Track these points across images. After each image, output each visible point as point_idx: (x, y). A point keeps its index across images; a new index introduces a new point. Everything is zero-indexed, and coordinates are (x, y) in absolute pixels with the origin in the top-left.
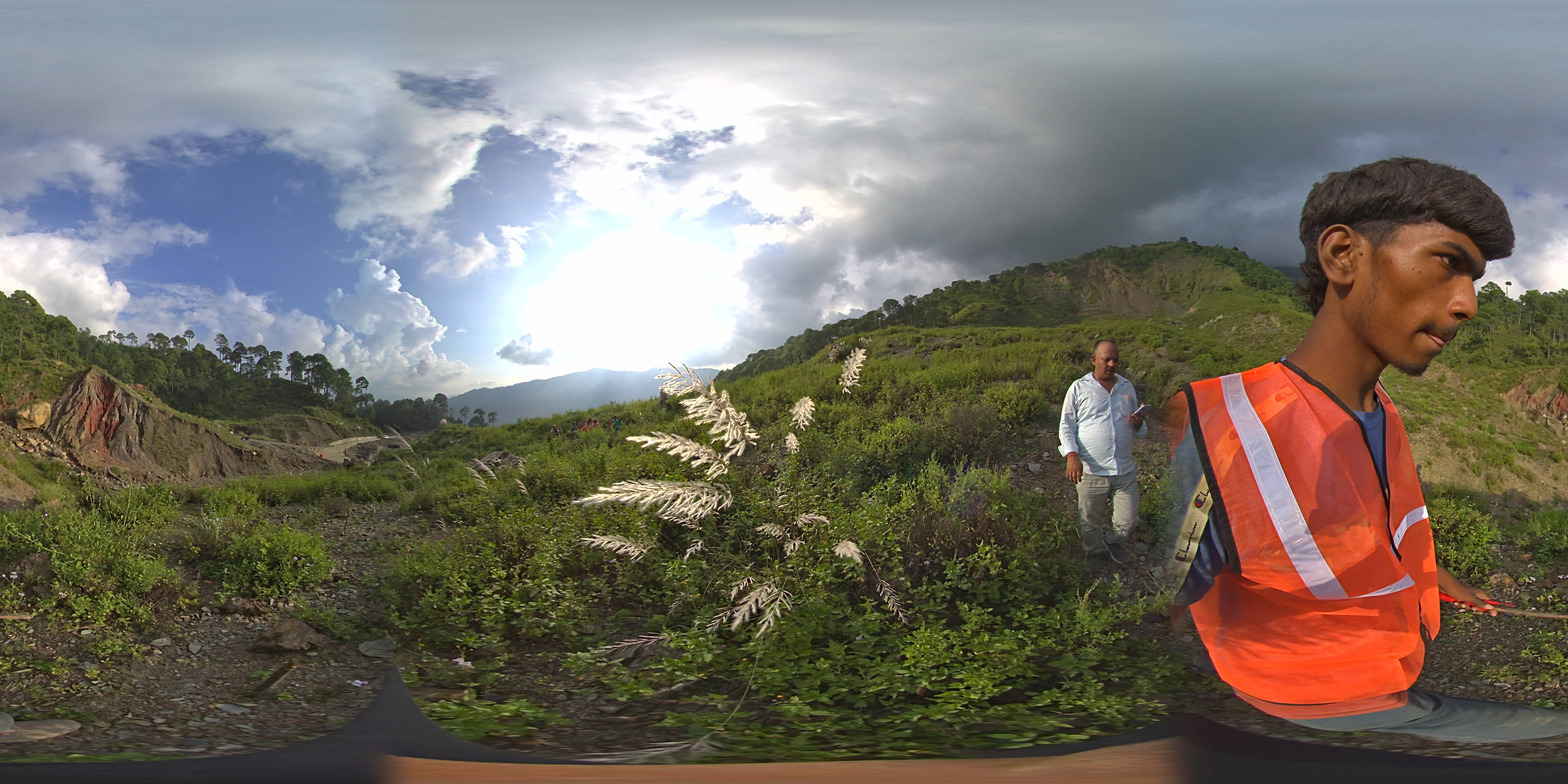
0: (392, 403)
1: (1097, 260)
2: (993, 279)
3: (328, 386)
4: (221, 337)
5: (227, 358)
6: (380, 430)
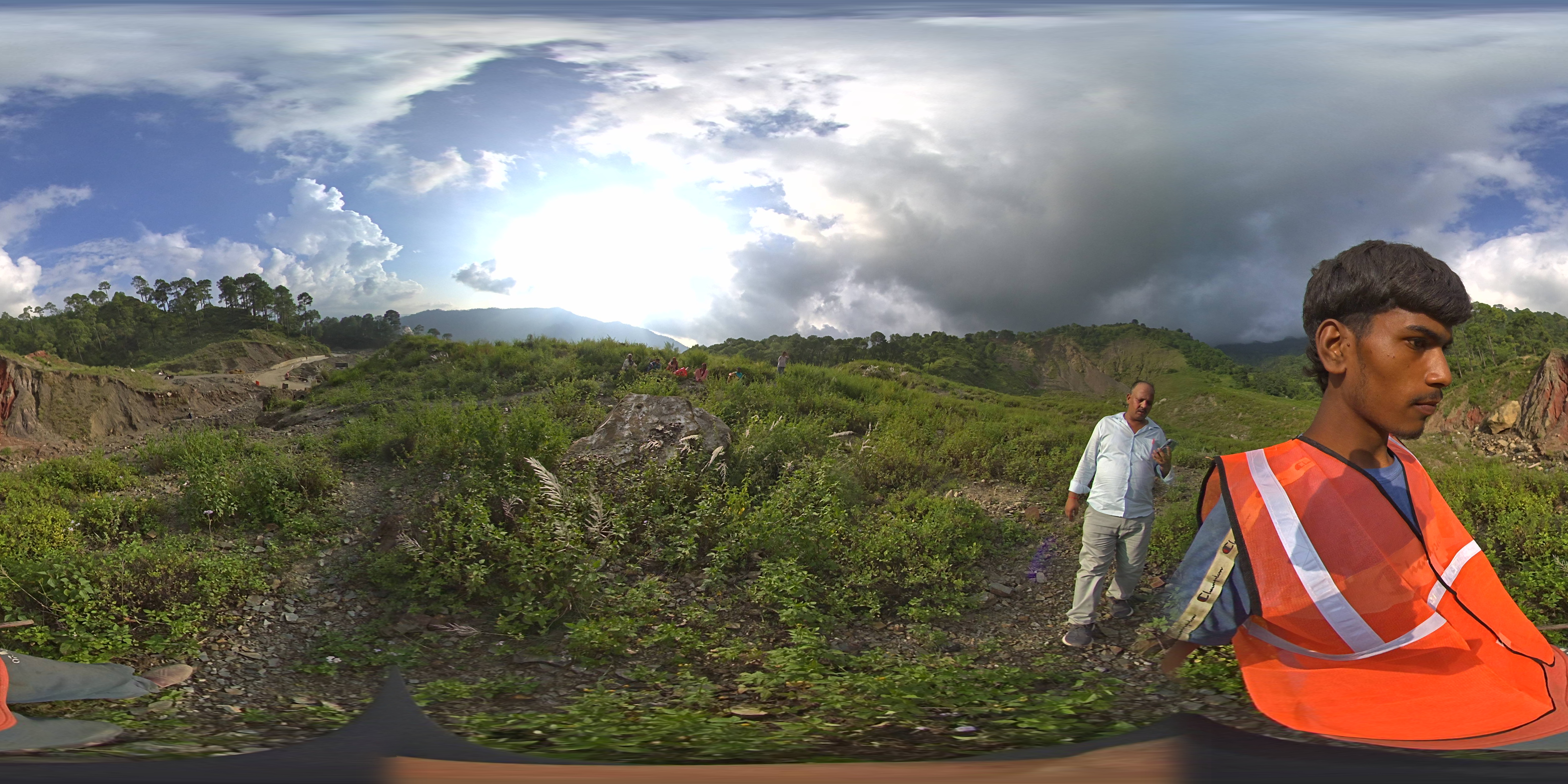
0: (340, 320)
1: (1061, 336)
2: (968, 338)
3: (269, 307)
4: (139, 278)
5: (150, 299)
6: (328, 349)
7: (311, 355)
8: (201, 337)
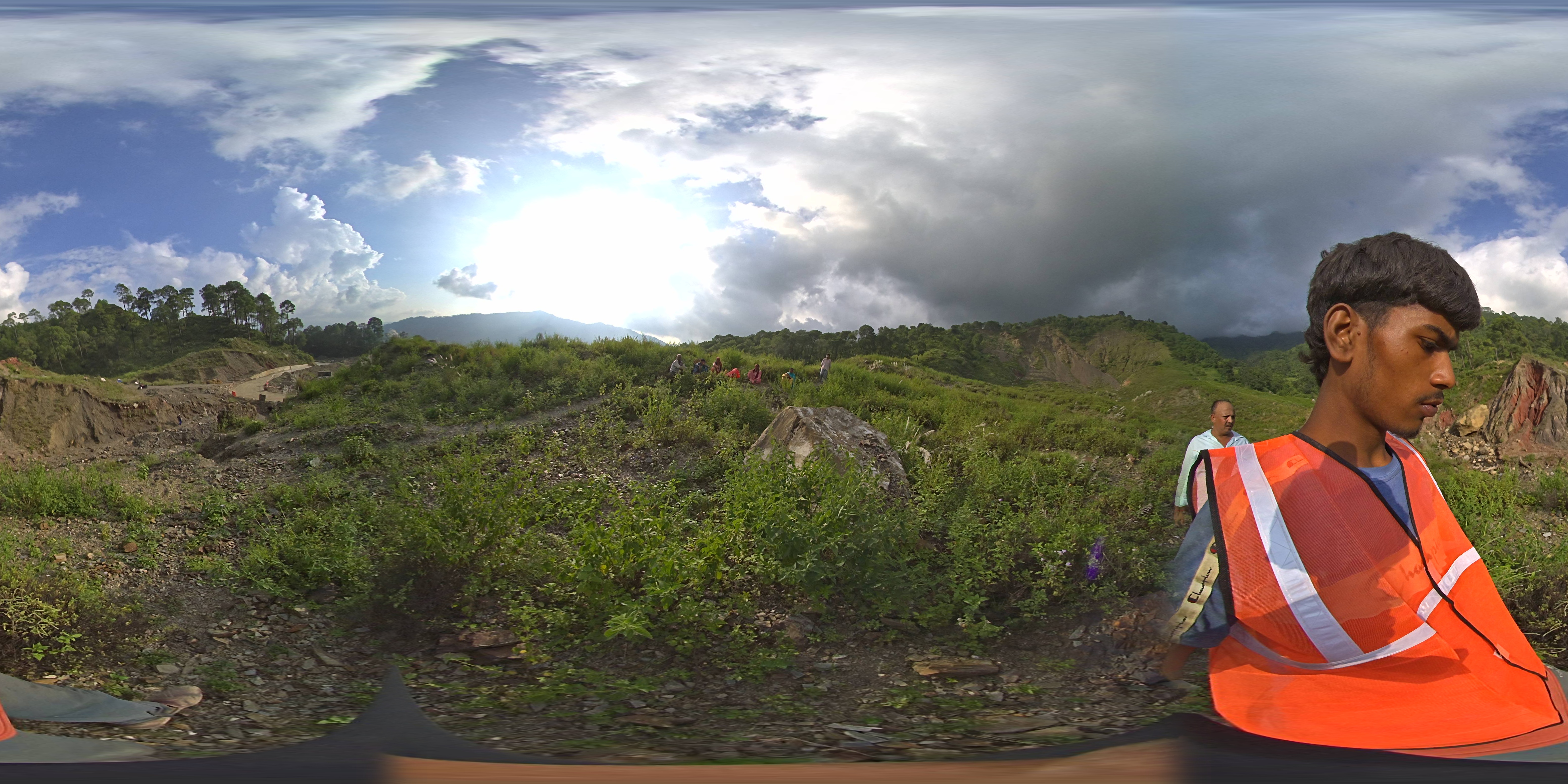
0: (323, 328)
1: (1047, 327)
2: (955, 329)
3: (251, 316)
4: (122, 286)
5: (133, 307)
6: (312, 357)
7: (293, 364)
8: (182, 346)
